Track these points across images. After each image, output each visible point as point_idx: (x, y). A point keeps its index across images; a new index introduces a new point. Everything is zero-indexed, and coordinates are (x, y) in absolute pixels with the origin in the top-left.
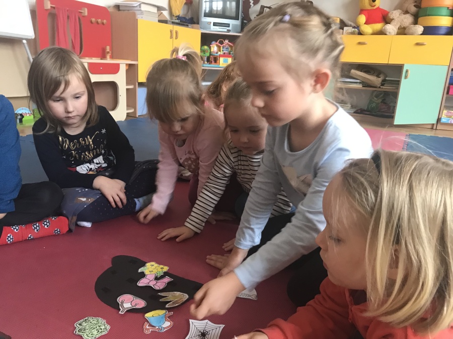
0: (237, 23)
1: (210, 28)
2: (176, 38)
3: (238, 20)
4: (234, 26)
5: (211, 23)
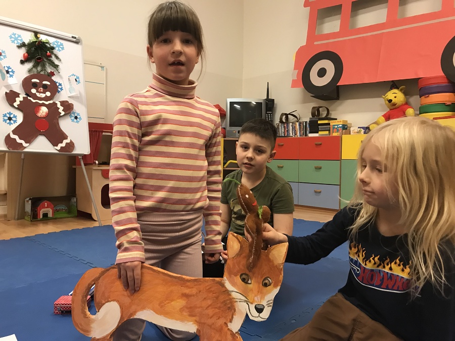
1: (235, 135)
5: (236, 131)
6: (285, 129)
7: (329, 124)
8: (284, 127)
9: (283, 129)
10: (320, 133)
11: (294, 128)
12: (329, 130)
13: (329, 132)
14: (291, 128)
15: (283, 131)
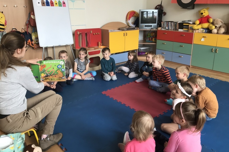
0: (156, 24)
1: (143, 28)
2: (126, 35)
3: (156, 23)
4: (154, 26)
5: (144, 26)
6: (167, 25)
7: (188, 26)
8: (167, 24)
9: (166, 25)
10: (184, 29)
11: (171, 25)
12: (188, 29)
13: (188, 30)
14: (170, 25)
15: (166, 26)
